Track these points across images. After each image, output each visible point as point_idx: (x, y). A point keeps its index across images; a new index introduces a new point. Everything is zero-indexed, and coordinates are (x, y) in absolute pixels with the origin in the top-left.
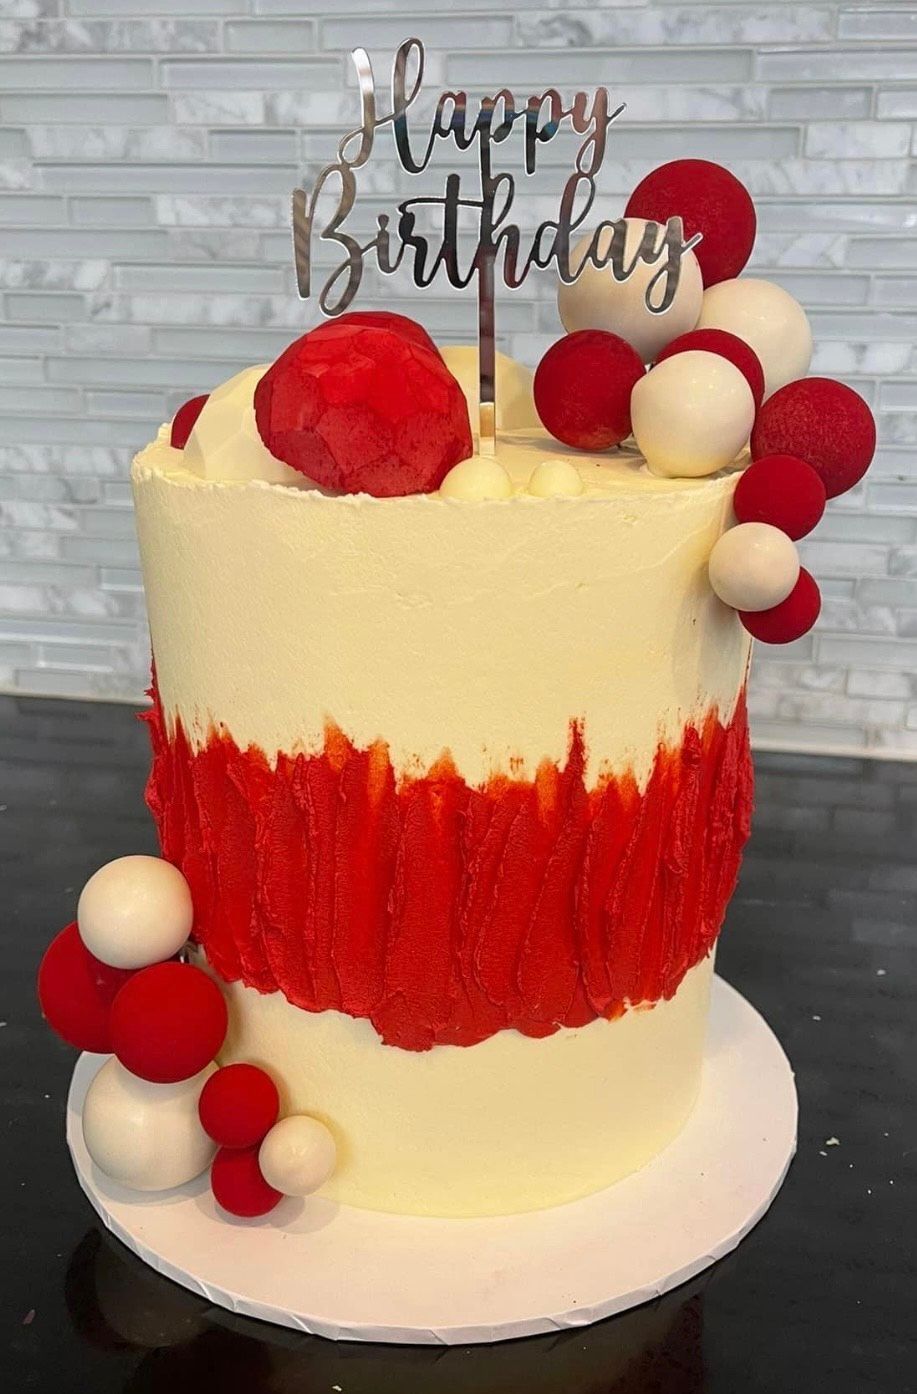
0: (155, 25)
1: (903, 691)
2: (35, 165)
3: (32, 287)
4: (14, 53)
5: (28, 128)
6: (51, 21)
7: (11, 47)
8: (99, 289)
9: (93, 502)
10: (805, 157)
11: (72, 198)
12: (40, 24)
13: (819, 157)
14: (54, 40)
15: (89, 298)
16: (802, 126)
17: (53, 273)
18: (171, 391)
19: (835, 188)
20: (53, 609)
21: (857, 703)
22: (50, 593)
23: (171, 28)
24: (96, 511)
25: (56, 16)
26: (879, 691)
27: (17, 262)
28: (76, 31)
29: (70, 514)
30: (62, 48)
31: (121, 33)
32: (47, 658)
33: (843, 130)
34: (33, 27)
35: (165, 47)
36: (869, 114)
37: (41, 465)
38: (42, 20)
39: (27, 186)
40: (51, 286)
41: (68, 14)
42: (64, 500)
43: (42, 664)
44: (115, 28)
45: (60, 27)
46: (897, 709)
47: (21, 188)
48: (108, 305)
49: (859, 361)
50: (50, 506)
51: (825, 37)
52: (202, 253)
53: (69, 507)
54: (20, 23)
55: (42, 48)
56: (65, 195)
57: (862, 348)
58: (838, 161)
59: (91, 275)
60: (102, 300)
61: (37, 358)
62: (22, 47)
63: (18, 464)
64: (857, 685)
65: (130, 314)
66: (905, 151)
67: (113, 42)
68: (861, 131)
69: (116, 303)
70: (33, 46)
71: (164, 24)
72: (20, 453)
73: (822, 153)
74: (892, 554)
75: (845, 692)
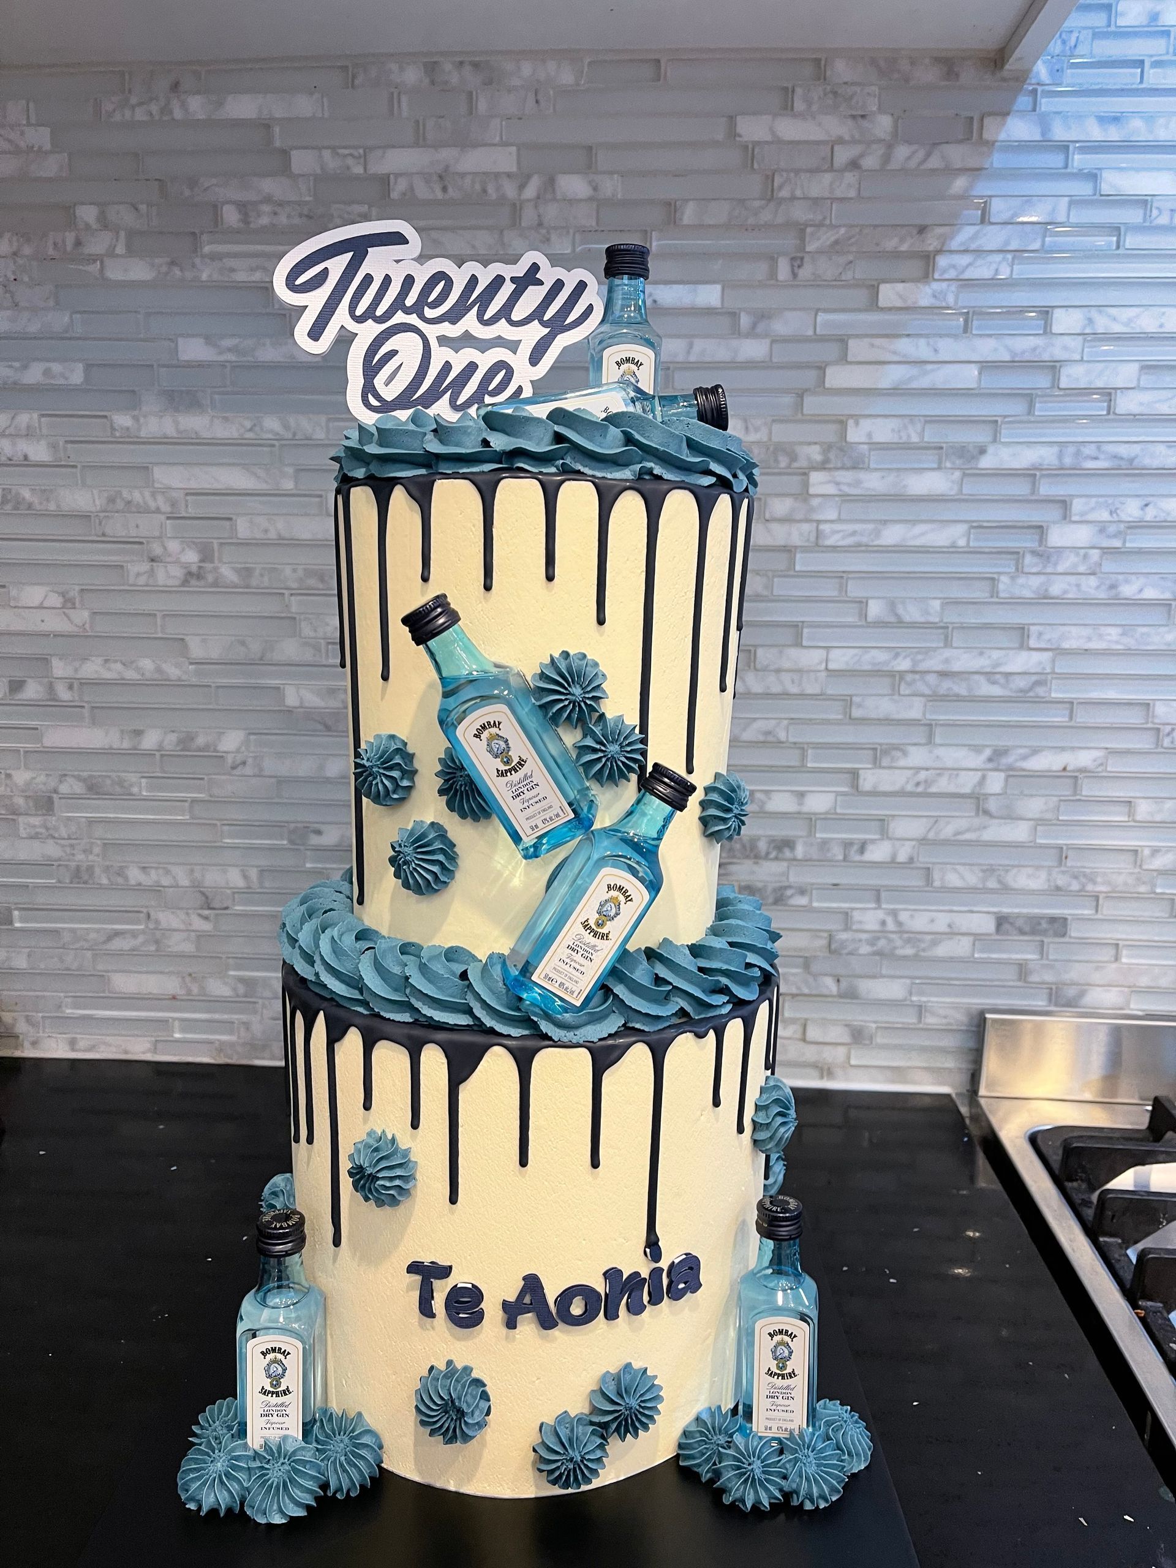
0: (288, 571)
1: (847, 1039)
2: (191, 664)
3: (182, 750)
4: (180, 586)
5: (187, 638)
6: (208, 566)
7: (177, 583)
8: (238, 751)
9: (226, 908)
10: (756, 669)
11: (218, 687)
12: (200, 568)
13: (765, 669)
14: (210, 578)
15: (230, 759)
16: (752, 649)
17: (201, 741)
18: (292, 826)
19: (776, 689)
20: (189, 992)
21: (813, 1048)
22: (188, 979)
23: (300, 573)
24: (227, 914)
25: (212, 562)
26: (828, 1040)
27: (173, 731)
28: (228, 573)
29: (206, 918)
30: (215, 584)
31: (262, 575)
32: (183, 1030)
33: (781, 652)
34: (194, 569)
35: (295, 585)
36: (798, 643)
37: (184, 882)
38: (201, 565)
39: (184, 678)
40: (200, 750)
41: (220, 561)
42: (202, 908)
43: (177, 1035)
44: (257, 572)
45: (216, 569)
46: (841, 1051)
47: (179, 680)
48: (244, 763)
49: (801, 804)
50: (189, 911)
51: (765, 593)
52: (320, 727)
53: (206, 912)
54: (185, 566)
55: (202, 583)
56: (213, 685)
57: (801, 795)
58: (778, 671)
59: (231, 742)
60: (239, 760)
61: (186, 801)
62: (185, 582)
63: (166, 881)
64: (813, 1033)
65: (261, 770)
66: (823, 666)
67: (254, 582)
68: (793, 652)
69: (250, 761)
70: (193, 582)
71: (294, 570)
72: (167, 872)
73: (767, 666)
74: (831, 938)
75: (804, 1040)
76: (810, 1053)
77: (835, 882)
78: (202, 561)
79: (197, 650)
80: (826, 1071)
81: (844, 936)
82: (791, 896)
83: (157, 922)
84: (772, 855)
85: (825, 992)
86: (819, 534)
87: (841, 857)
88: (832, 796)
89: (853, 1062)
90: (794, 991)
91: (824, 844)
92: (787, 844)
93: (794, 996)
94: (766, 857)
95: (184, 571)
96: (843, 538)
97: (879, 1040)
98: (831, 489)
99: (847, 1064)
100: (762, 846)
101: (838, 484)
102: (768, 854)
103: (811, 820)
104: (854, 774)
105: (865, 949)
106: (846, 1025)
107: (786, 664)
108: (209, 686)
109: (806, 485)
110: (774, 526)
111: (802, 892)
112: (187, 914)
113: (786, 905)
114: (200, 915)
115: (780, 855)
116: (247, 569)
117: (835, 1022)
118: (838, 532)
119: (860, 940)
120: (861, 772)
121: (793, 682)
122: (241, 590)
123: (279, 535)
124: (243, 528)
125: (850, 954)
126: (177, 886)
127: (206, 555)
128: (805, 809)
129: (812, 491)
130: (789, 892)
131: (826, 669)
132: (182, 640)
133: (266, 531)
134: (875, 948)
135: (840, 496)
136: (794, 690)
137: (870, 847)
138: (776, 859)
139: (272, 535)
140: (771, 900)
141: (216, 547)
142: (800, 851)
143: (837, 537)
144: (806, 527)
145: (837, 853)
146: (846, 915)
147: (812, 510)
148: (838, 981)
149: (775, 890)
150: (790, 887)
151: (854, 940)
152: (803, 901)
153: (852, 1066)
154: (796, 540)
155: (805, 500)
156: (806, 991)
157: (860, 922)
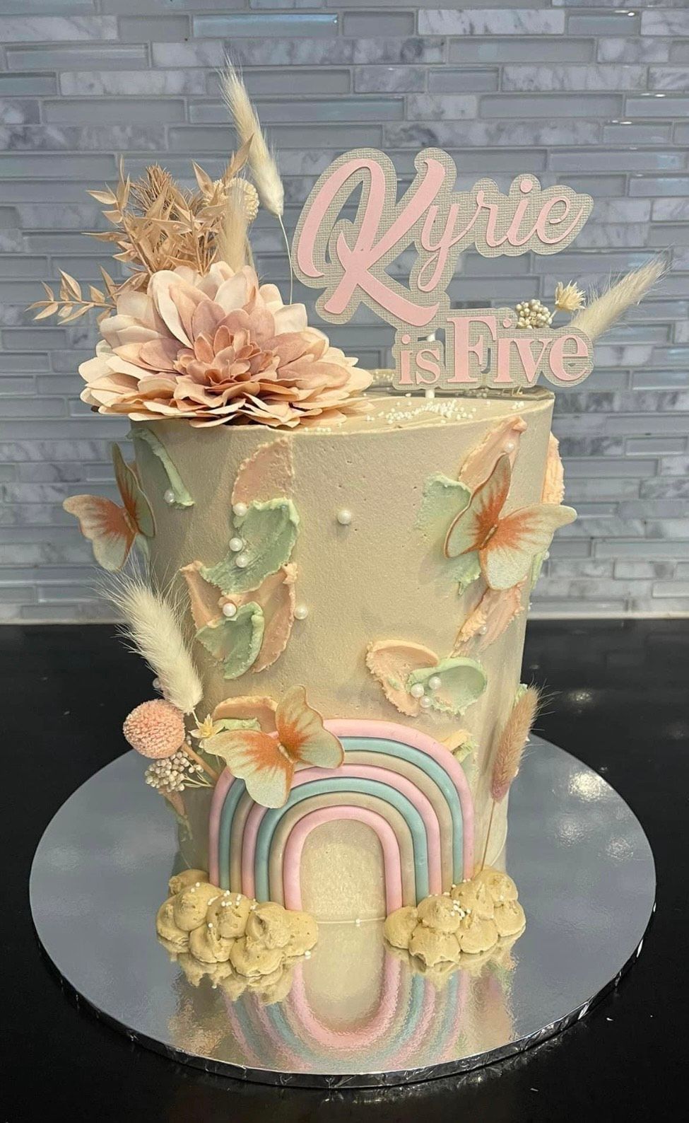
76: (617, 589)
77: (647, 432)
78: (26, 122)
79: (29, 219)
80: (629, 603)
81: (654, 482)
82: (608, 446)
83: (13, 495)
84: (592, 409)
85: (635, 534)
86: (650, 78)
87: (653, 408)
88: (648, 350)
89: (655, 595)
90: (606, 534)
91: (641, 394)
92: (608, 397)
93: (604, 539)
94: (587, 410)
95: (9, 133)
96: (672, 82)
97: (679, 574)
98: (662, 30)
99: (650, 597)
100: (583, 401)
101: (669, 24)
102: (588, 407)
103: (628, 374)
104: (670, 326)
105: (671, 493)
106: (651, 562)
107: (613, 218)
108: (45, 258)
109: (638, 25)
110: (607, 70)
111: (618, 442)
112: (42, 487)
113: (603, 455)
114: (53, 488)
115: (599, 408)
116: (74, 129)
117: (642, 561)
118: (669, 75)
119: (667, 485)
120: (678, 324)
121: (619, 236)
122: (69, 152)
123: (105, 91)
124: (68, 84)
125: (658, 497)
126: (30, 461)
127: (31, 115)
128: (625, 362)
129: (644, 32)
130: (605, 444)
131: (651, 220)
132: (13, 209)
133: (91, 86)
134: (681, 492)
135: (673, 36)
136: (618, 243)
137: (681, 397)
138: (596, 411)
139: (98, 91)
140: (589, 451)
141: (40, 104)
142: (617, 404)
143: (668, 80)
144: (637, 70)
145: (651, 404)
146: (657, 461)
147: (644, 52)
148: (645, 523)
149: (593, 442)
150: (606, 438)
151: (661, 486)
152: (616, 451)
153: (653, 598)
154: (627, 85)
155: (637, 42)
156: (616, 534)
157: (669, 468)
